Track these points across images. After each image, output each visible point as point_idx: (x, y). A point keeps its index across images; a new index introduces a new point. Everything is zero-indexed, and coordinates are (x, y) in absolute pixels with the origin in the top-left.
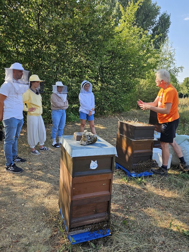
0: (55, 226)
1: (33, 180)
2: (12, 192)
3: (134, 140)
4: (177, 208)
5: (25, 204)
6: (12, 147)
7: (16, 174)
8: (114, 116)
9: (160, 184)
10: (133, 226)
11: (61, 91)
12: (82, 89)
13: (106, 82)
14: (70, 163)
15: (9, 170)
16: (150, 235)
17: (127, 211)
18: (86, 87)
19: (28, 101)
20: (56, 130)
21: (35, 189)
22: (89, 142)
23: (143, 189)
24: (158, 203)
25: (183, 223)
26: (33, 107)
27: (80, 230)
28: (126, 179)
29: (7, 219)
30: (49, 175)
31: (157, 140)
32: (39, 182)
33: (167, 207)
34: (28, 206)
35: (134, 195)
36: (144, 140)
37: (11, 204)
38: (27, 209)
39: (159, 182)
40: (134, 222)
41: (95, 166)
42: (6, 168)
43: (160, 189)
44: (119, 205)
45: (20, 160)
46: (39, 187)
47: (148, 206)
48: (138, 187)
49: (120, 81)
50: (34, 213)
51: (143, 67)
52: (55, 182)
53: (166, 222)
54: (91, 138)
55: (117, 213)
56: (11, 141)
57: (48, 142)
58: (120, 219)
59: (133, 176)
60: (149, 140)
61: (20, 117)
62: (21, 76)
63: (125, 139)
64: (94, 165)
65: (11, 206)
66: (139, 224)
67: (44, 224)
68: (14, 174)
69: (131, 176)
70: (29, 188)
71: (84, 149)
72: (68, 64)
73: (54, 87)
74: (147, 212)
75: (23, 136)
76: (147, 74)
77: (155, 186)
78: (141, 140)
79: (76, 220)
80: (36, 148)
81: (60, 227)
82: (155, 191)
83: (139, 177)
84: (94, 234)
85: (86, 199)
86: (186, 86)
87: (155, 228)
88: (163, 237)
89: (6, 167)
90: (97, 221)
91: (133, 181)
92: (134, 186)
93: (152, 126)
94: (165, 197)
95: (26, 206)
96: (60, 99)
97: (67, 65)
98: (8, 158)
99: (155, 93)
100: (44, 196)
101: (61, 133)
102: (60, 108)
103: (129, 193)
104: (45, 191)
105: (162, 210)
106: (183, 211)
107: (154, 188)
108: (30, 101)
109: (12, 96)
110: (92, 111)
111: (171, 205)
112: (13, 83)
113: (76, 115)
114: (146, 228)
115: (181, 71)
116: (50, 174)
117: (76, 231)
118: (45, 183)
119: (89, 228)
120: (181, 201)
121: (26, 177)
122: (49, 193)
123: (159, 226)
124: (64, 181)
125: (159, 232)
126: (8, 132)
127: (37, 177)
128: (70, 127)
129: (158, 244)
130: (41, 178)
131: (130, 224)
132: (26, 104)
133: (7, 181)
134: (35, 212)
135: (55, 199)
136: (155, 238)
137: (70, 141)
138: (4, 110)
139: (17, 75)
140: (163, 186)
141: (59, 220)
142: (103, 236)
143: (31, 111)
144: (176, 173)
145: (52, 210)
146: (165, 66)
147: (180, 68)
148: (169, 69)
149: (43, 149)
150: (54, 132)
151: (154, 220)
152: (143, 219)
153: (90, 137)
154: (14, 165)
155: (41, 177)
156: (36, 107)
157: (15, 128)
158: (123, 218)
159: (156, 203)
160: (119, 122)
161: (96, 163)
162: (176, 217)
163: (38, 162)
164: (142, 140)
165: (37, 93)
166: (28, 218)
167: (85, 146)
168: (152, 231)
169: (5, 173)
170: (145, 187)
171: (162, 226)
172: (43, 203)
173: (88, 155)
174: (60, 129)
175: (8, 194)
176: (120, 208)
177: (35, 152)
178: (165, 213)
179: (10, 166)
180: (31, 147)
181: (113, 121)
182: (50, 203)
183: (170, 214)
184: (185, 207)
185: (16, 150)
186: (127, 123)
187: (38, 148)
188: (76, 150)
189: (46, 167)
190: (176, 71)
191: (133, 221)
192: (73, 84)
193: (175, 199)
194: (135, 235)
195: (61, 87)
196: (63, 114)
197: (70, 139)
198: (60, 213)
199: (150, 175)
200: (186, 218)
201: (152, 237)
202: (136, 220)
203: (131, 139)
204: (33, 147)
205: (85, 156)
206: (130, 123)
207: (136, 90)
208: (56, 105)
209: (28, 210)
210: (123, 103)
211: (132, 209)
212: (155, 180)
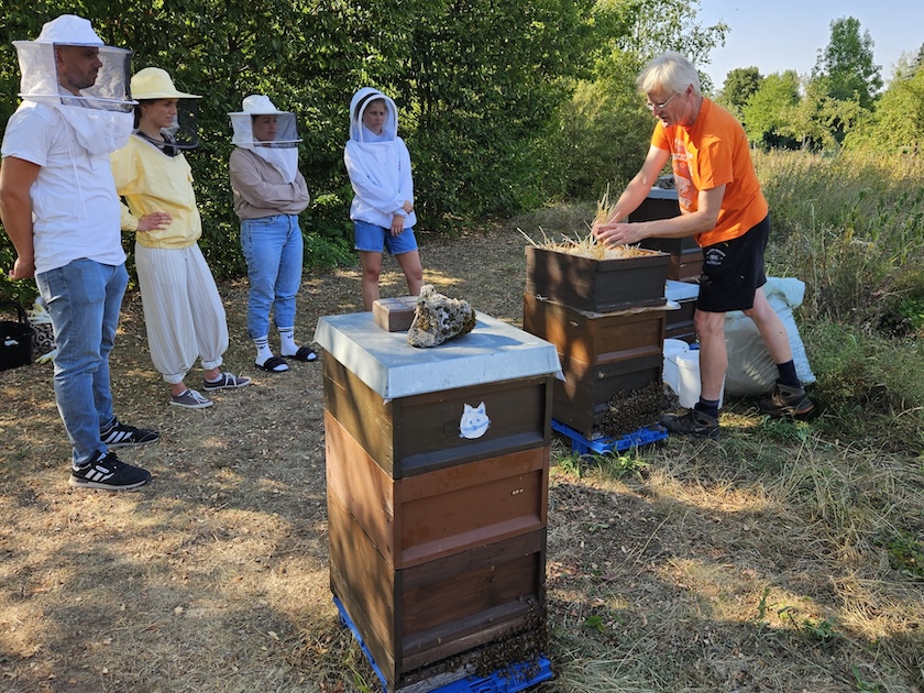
0: (331, 676)
1: (202, 509)
2: (124, 566)
3: (596, 315)
4: (768, 550)
5: (185, 607)
6: (91, 383)
7: (123, 491)
8: (485, 233)
9: (697, 467)
10: (625, 633)
11: (271, 135)
12: (357, 125)
13: (443, 94)
14: (378, 423)
15: (91, 480)
16: (690, 656)
17: (594, 582)
18: (373, 117)
19: (132, 187)
20: (266, 302)
21: (218, 546)
22: (445, 332)
23: (641, 492)
24: (701, 538)
25: (801, 598)
26: (160, 209)
27: (438, 677)
28: (571, 465)
29: (123, 677)
30: (265, 483)
31: (679, 307)
32: (231, 514)
33: (735, 547)
34: (202, 611)
35: (612, 520)
36: (633, 311)
37: (127, 612)
38: (199, 624)
39: (693, 462)
40: (627, 617)
41: (480, 424)
42: (76, 474)
43: (700, 488)
44: (561, 564)
45: (129, 434)
46: (231, 533)
47: (668, 552)
48: (620, 488)
49: (498, 89)
50: (230, 638)
51: (585, 30)
52: (295, 507)
53: (740, 600)
54: (452, 317)
55: (561, 592)
56: (85, 361)
57: (238, 355)
58: (574, 613)
59: (598, 451)
60: (651, 309)
61: (112, 254)
62: (90, 73)
63: (559, 312)
64: (474, 422)
65: (131, 623)
66: (646, 622)
67: (281, 671)
68: (114, 492)
69: (589, 451)
70: (193, 543)
71: (433, 361)
72: (281, 25)
73: (240, 123)
74: (666, 576)
75: (124, 336)
76: (598, 61)
77: (681, 477)
78: (622, 313)
79: (419, 642)
80: (188, 381)
81: (350, 673)
82: (685, 497)
83: (622, 453)
84: (494, 683)
85: (451, 555)
86: (735, 103)
87: (707, 628)
88: (741, 655)
89: (77, 469)
90: (498, 631)
91: (599, 470)
92: (606, 486)
93: (656, 253)
94: (723, 514)
95: (191, 613)
96: (271, 172)
97: (276, 26)
98: (81, 432)
99: (628, 136)
100: (259, 567)
101: (288, 312)
102: (277, 208)
103: (591, 514)
104: (261, 546)
105: (721, 560)
106: (792, 555)
107: (678, 485)
108: (141, 185)
109: (67, 162)
110: (403, 213)
111: (748, 541)
112: (60, 107)
113: (333, 237)
114: (673, 632)
115: (721, 41)
116: (268, 478)
117: (421, 682)
118: (257, 514)
119: (470, 663)
120: (782, 521)
121: (170, 500)
122: (280, 553)
123: (718, 619)
124: (350, 499)
125: (722, 639)
126: (70, 323)
127: (215, 496)
128: (315, 287)
129: (727, 682)
130: (233, 500)
131: (614, 627)
132: (123, 200)
133: (90, 524)
134: (234, 632)
135: (307, 572)
136: (713, 663)
137: (363, 334)
138: (36, 229)
139: (76, 69)
140: (711, 475)
141: (340, 651)
142: (525, 685)
143: (150, 229)
144: (747, 423)
145: (307, 616)
146: (660, 25)
147: (715, 31)
148: (677, 37)
149: (221, 383)
150: (259, 311)
151: (699, 601)
152: (655, 600)
153: (446, 310)
154: (112, 457)
155: (235, 493)
156: (170, 209)
157: (97, 303)
158: (586, 607)
159: (695, 537)
160: (528, 251)
161: (481, 412)
162: (773, 578)
163: (208, 437)
164: (626, 312)
165: (169, 151)
166: (210, 661)
167: (433, 350)
168: (696, 638)
169: (75, 496)
170: (647, 484)
171: (728, 616)
172: (263, 595)
173: (452, 385)
174: (284, 295)
175: (106, 578)
176: (569, 572)
177: (187, 399)
178: (732, 571)
179: (93, 462)
180: (167, 379)
181: (482, 252)
182: (290, 590)
183: (750, 572)
184: (796, 541)
185: (109, 396)
186: (560, 250)
187: (199, 379)
188: (402, 368)
189: (249, 453)
190: (701, 43)
191: (623, 615)
192: (310, 109)
193: (758, 516)
194: (640, 663)
195: (268, 119)
196: (289, 236)
197: (363, 328)
198: (341, 624)
199: (659, 438)
200: (807, 576)
201: (702, 661)
202: (633, 609)
203: (584, 313)
204: (179, 379)
205: (441, 388)
206: (572, 252)
207: (557, 125)
208: (255, 199)
209: (206, 629)
210: (515, 179)
211: (613, 569)
212: (677, 455)
